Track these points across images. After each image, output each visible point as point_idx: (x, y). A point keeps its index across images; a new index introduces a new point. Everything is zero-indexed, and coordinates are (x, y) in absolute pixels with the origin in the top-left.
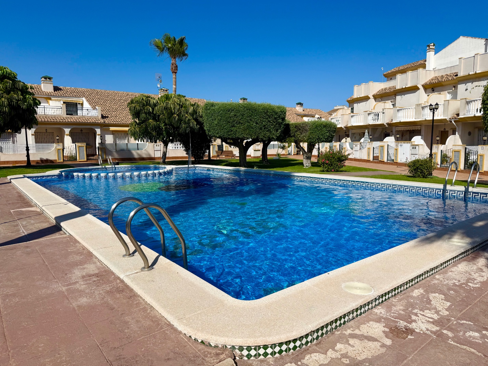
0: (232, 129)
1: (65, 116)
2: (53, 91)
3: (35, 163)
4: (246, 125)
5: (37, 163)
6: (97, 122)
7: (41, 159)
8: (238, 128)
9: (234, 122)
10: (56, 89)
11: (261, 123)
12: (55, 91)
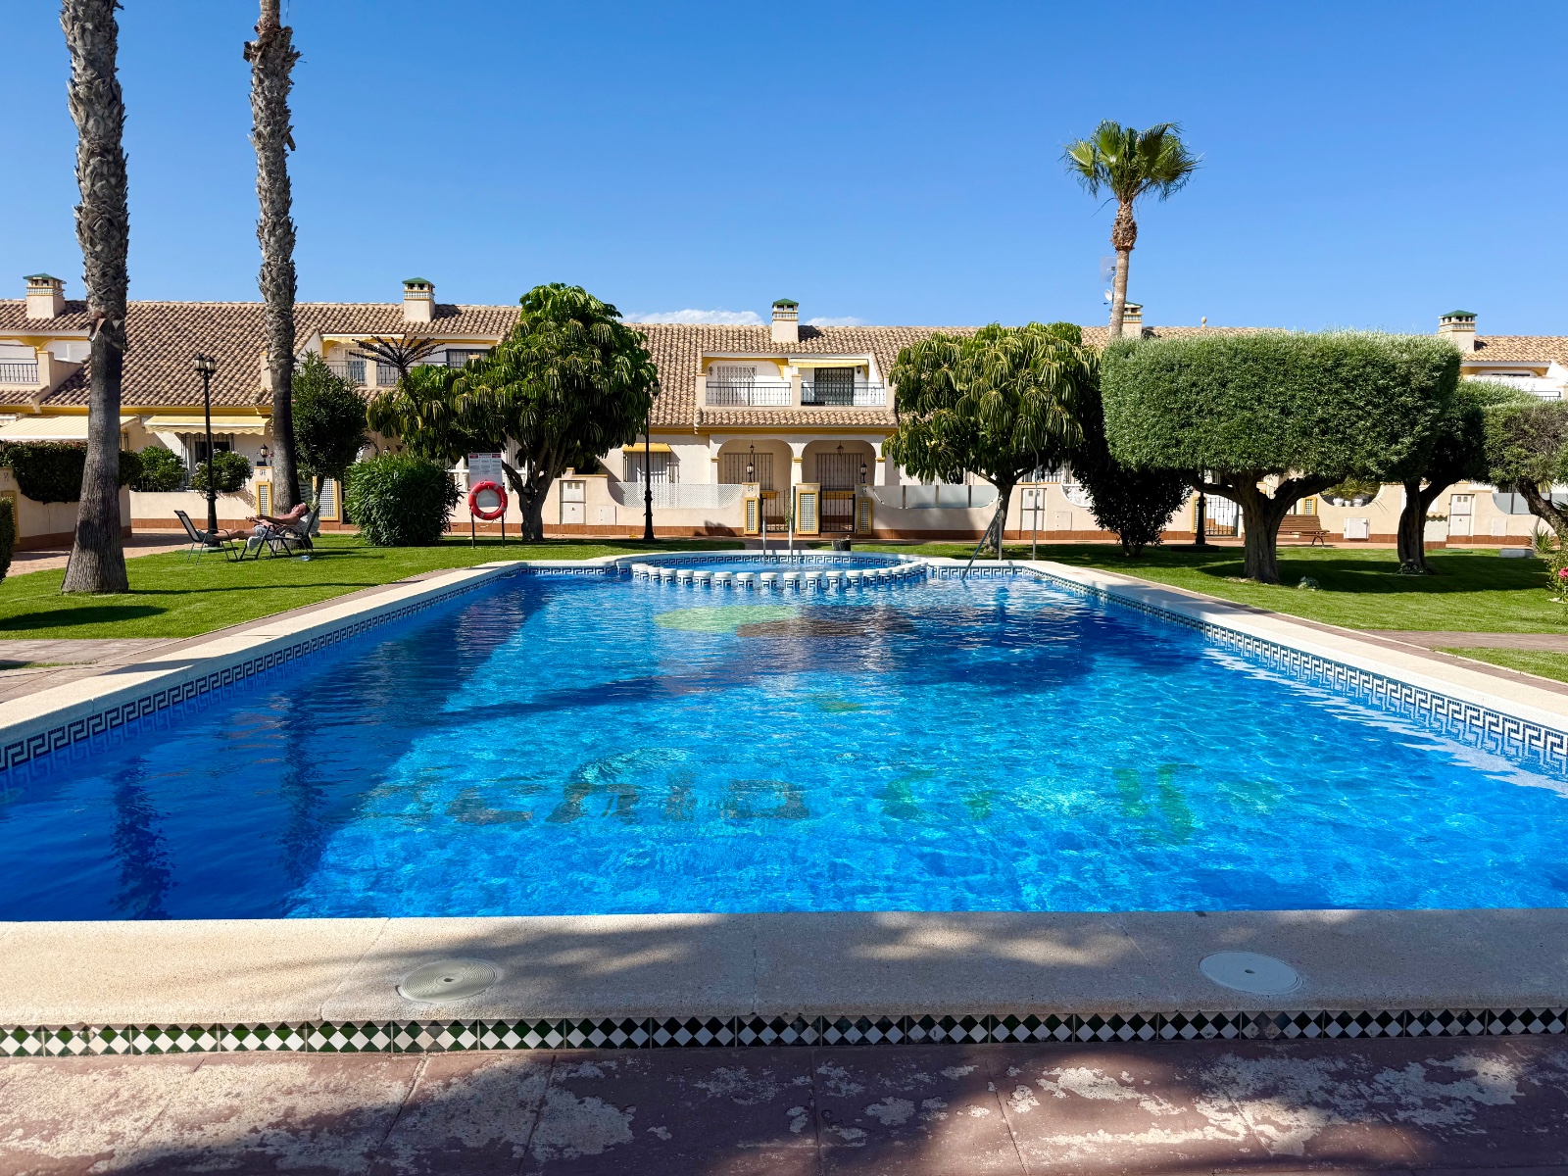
0: (1179, 434)
1: (799, 407)
2: (796, 340)
3: (692, 533)
4: (1237, 419)
5: (697, 534)
6: (877, 422)
7: (706, 523)
8: (1205, 432)
9: (1189, 408)
10: (806, 333)
11: (1303, 412)
12: (800, 341)
